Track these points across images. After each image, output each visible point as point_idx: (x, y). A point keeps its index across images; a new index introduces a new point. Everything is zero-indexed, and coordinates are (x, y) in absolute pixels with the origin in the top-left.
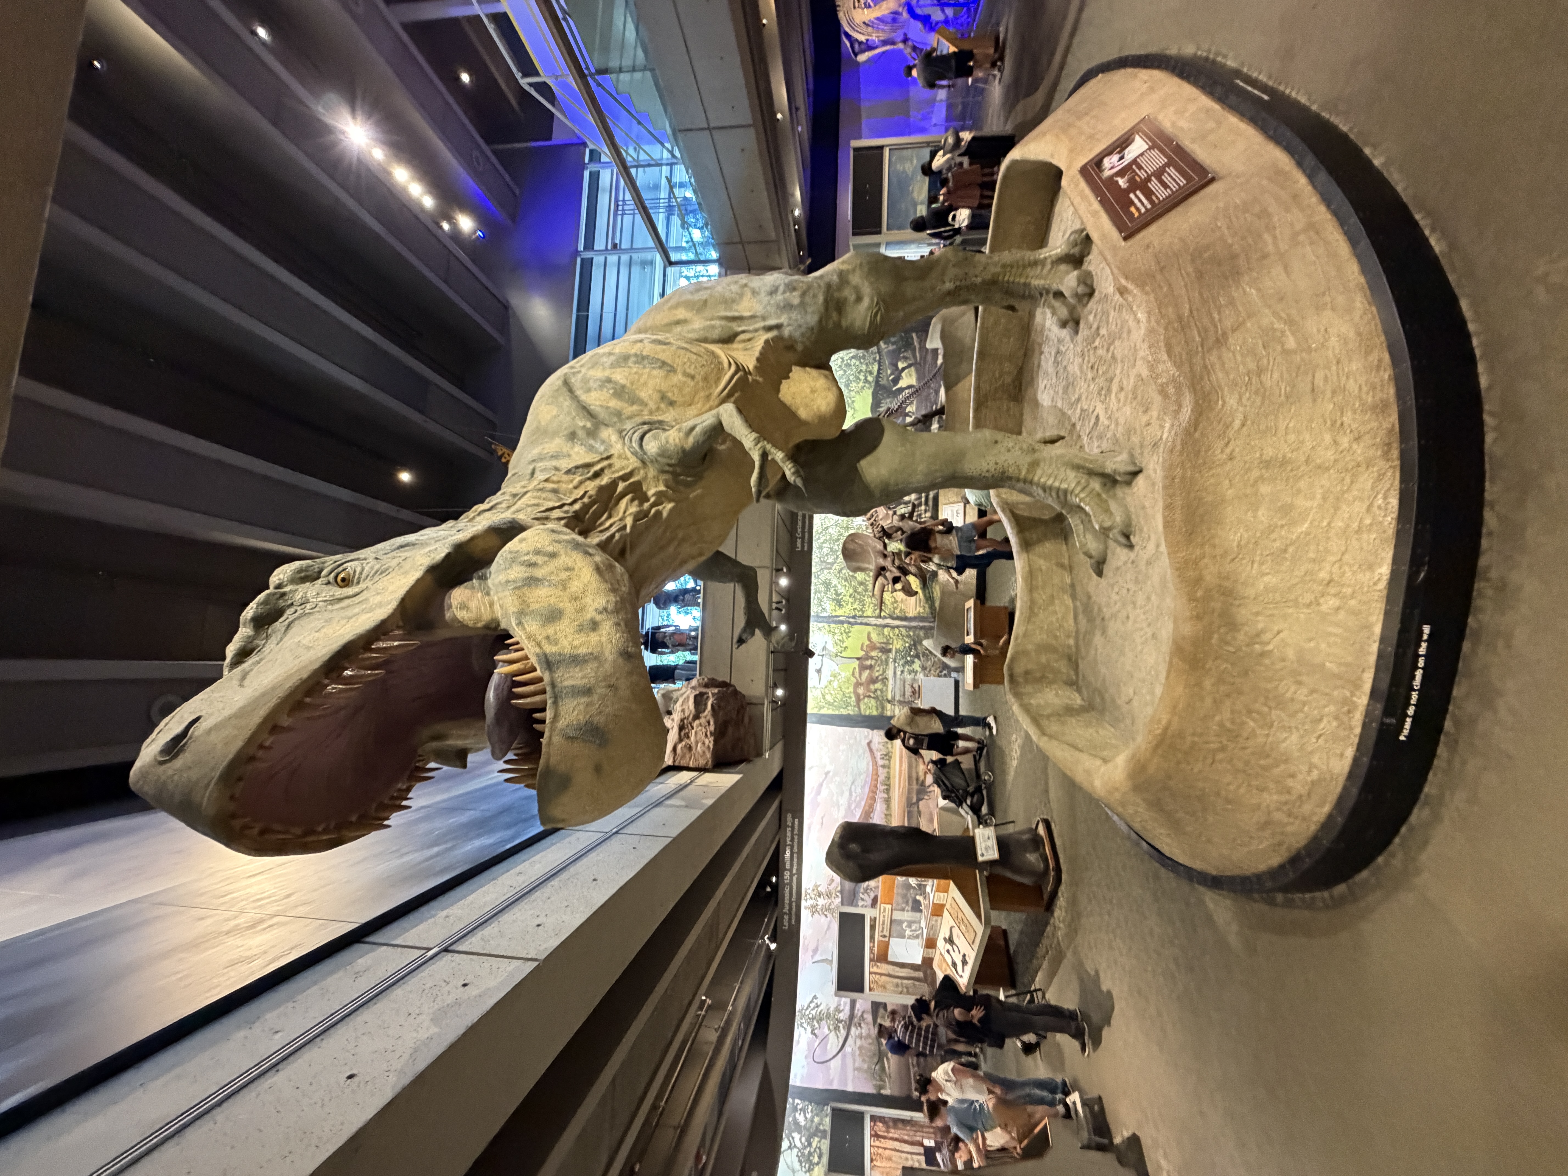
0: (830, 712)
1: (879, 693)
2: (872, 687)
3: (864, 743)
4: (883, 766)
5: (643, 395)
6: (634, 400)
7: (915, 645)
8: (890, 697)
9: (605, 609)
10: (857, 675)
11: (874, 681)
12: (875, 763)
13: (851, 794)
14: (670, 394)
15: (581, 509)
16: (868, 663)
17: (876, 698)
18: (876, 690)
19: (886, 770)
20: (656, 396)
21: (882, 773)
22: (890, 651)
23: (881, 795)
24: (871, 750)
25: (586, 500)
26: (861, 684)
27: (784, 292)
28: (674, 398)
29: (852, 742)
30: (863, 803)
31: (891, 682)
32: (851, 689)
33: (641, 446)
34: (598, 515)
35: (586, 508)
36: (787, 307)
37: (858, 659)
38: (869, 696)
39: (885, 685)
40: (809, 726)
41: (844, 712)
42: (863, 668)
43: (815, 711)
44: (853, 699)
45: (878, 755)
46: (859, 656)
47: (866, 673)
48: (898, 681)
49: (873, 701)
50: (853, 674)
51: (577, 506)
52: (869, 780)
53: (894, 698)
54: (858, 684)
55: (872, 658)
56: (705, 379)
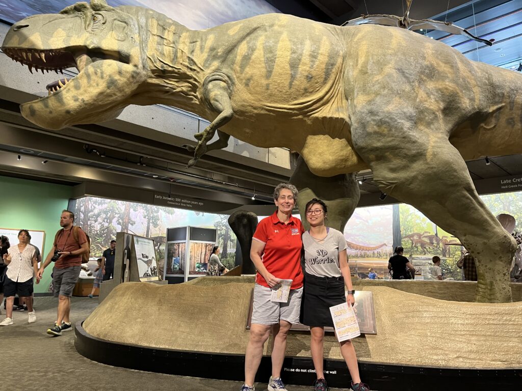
0: (401, 220)
1: (416, 249)
2: (419, 245)
3: (385, 242)
4: (374, 253)
5: (247, 69)
6: (243, 67)
7: (451, 272)
8: (413, 256)
9: (84, 101)
10: (426, 235)
11: (423, 246)
12: (375, 248)
13: (358, 236)
14: (252, 82)
15: (170, 71)
16: (435, 242)
17: (412, 248)
18: (417, 247)
19: (372, 255)
20: (248, 76)
21: (370, 253)
22: (444, 256)
23: (359, 252)
24: (382, 246)
25: (176, 70)
26: (420, 238)
27: (374, 120)
28: (250, 85)
29: (385, 234)
30: (354, 243)
31: (424, 257)
32: (416, 232)
33: (211, 81)
34: (174, 77)
35: (173, 72)
36: (364, 125)
37: (436, 234)
38: (413, 244)
39: (421, 253)
40: (390, 207)
41: (402, 229)
42: (431, 238)
43: (400, 210)
44: (410, 234)
45: (379, 250)
46: (438, 235)
47: (427, 240)
48: (424, 262)
49: (410, 246)
50: (426, 232)
51: (170, 69)
52: (366, 245)
53: (413, 259)
54: (419, 236)
55: (438, 244)
56: (271, 95)
